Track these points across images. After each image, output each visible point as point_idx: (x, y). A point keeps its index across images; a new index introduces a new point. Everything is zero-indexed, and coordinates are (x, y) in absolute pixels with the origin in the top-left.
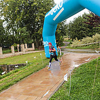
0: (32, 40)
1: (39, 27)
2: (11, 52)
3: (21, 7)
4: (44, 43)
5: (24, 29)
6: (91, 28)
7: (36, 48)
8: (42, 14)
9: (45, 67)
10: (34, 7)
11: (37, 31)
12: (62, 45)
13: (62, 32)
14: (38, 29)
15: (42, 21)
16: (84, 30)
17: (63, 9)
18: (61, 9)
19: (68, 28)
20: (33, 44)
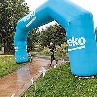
0: (3, 44)
1: (11, 31)
6: (61, 38)
7: (6, 52)
11: (9, 35)
12: (33, 50)
13: (34, 39)
14: (10, 33)
15: (15, 26)
16: (54, 39)
17: (35, 18)
18: (33, 17)
19: (40, 35)
20: (3, 48)
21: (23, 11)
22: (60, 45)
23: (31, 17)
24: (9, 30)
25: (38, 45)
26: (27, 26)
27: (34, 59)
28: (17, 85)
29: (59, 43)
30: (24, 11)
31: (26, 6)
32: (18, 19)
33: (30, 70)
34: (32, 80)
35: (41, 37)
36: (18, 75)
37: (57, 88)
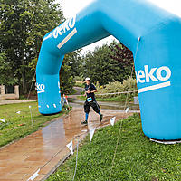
0: (16, 80)
1: (31, 56)
4: (38, 86)
5: (1, 56)
6: (122, 68)
7: (23, 95)
9: (35, 130)
10: (24, 18)
11: (27, 64)
12: (72, 92)
13: (72, 70)
14: (29, 60)
15: (38, 47)
16: (111, 70)
18: (72, 30)
19: (84, 64)
20: (17, 87)
21: (51, 18)
22: (121, 81)
23: (68, 29)
24: (28, 55)
25: (80, 82)
27: (74, 108)
28: (43, 154)
29: (119, 77)
30: (54, 18)
31: (57, 9)
32: (44, 34)
33: (65, 128)
34: (70, 146)
35: (85, 66)
36: (44, 136)
37: (117, 162)
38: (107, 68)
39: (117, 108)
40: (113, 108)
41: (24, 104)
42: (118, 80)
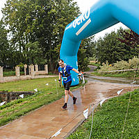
1: (56, 42)
2: (15, 75)
3: (34, 14)
5: (36, 44)
7: (51, 71)
8: (62, 26)
9: (59, 98)
11: (53, 48)
12: (86, 69)
13: (87, 52)
17: (90, 21)
18: (87, 20)
19: (96, 47)
20: (46, 66)
22: (127, 60)
23: (84, 20)
25: (93, 61)
26: (77, 34)
27: (89, 82)
29: (125, 57)
33: (82, 97)
34: (86, 113)
35: (97, 49)
38: (115, 50)
39: (124, 83)
40: (120, 82)
41: (51, 78)
42: (125, 60)
